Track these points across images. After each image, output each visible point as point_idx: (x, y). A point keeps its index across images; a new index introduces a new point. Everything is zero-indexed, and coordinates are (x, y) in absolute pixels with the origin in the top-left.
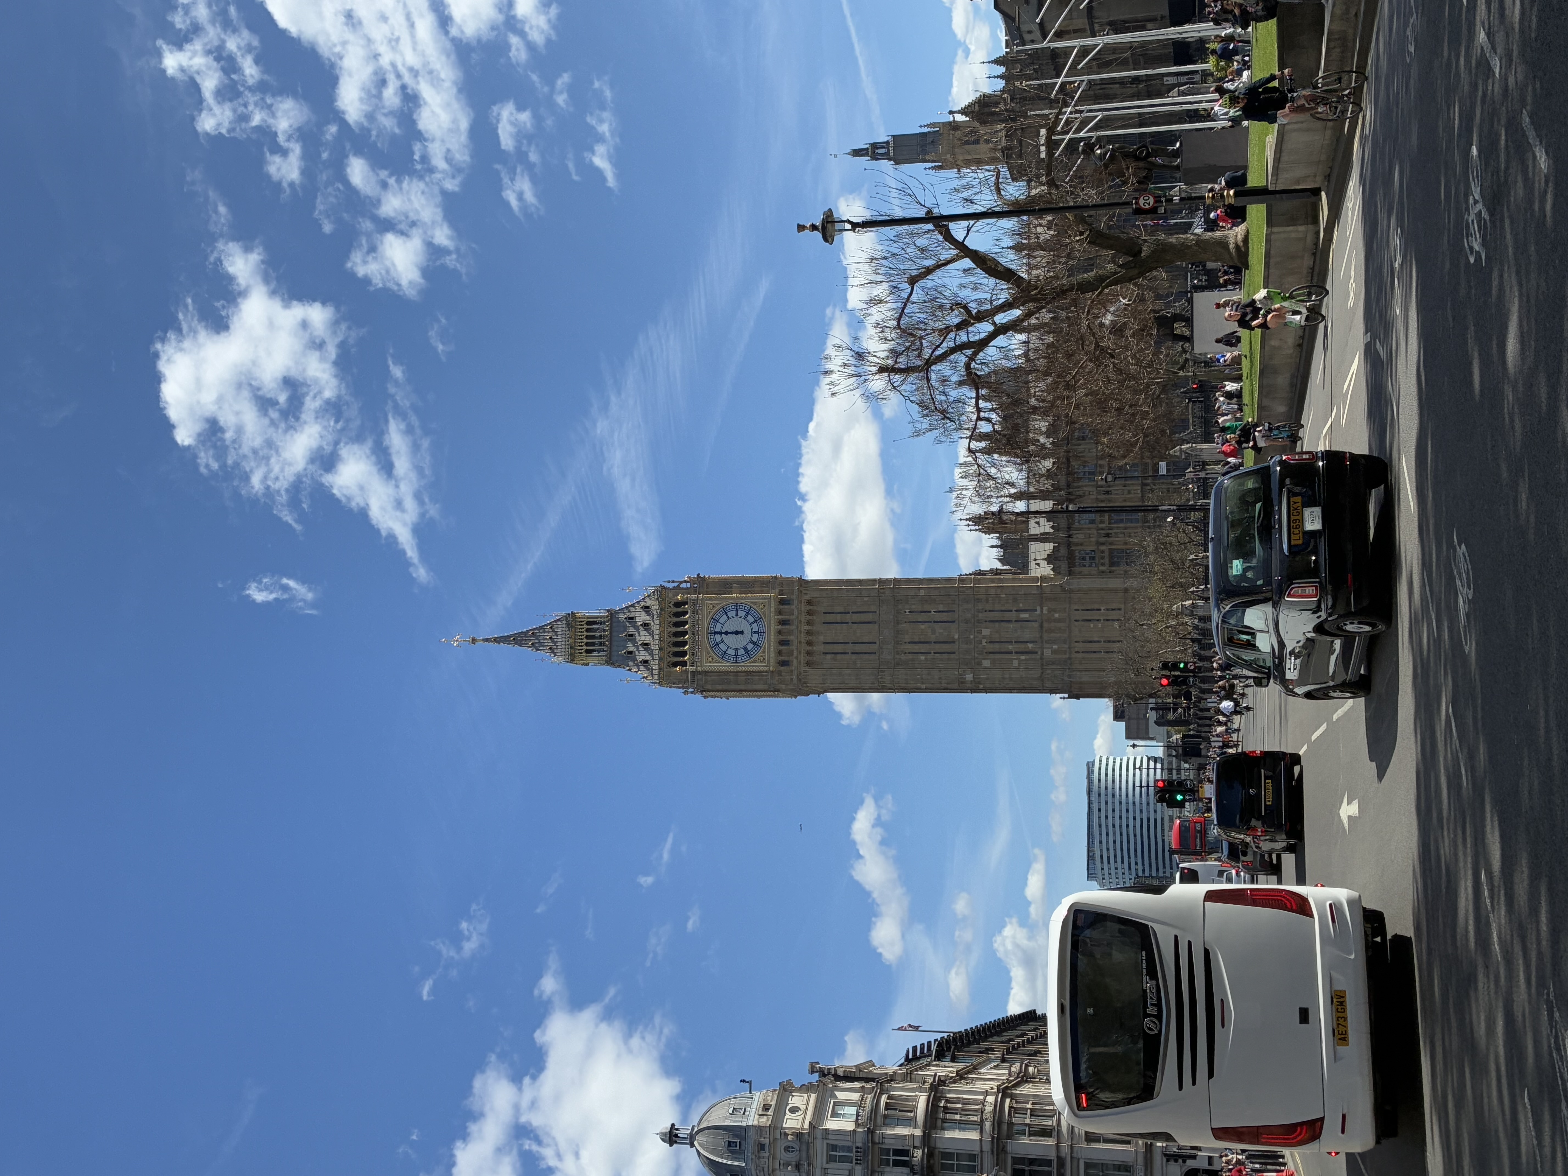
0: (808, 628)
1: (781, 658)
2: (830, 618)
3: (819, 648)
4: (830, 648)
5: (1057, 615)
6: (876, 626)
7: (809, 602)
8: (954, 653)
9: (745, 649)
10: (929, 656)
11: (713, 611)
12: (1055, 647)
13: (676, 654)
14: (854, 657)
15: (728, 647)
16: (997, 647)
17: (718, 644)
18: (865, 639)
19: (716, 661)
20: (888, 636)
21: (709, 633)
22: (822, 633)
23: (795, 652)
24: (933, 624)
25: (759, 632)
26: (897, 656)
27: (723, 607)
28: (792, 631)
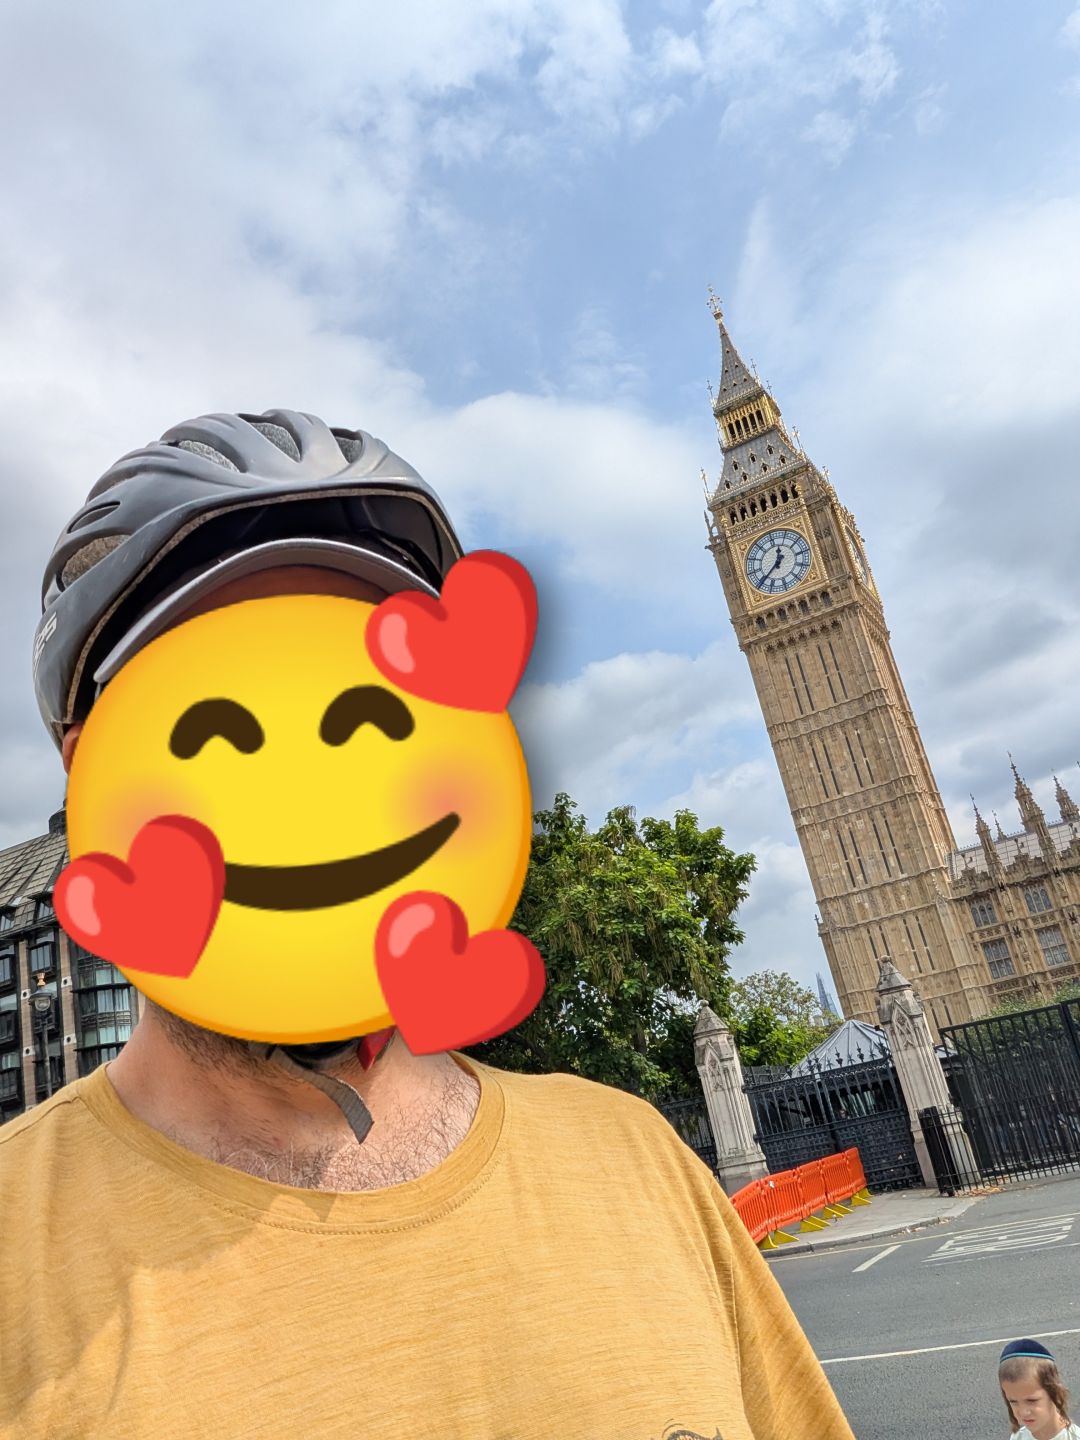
0: (806, 631)
1: (764, 617)
2: (827, 653)
3: (791, 653)
4: (794, 664)
5: (903, 898)
6: (832, 704)
7: (835, 624)
8: (827, 797)
10: (815, 772)
11: (793, 528)
12: (867, 905)
14: (792, 693)
15: (760, 560)
16: (848, 841)
17: (761, 548)
18: (815, 699)
19: (743, 554)
20: (825, 720)
21: (769, 533)
22: (807, 650)
23: (776, 630)
24: (852, 763)
25: (785, 584)
26: (805, 738)
27: (801, 536)
28: (798, 617)
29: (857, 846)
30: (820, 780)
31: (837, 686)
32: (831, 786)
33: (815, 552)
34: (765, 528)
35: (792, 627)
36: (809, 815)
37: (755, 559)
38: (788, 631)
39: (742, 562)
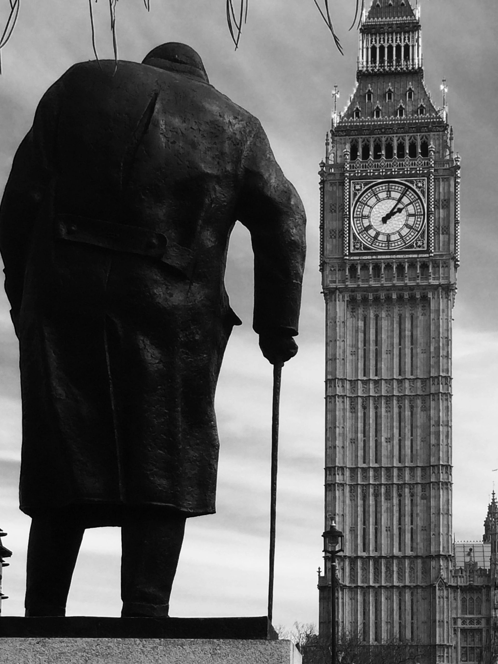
0: (394, 297)
1: (359, 267)
2: (406, 323)
3: (371, 313)
4: (371, 324)
5: (406, 573)
6: (396, 375)
8: (365, 462)
9: (370, 227)
10: (361, 434)
11: (414, 187)
12: (370, 571)
13: (366, 148)
14: (361, 351)
15: (371, 207)
16: (370, 508)
17: (376, 195)
18: (381, 365)
19: (355, 195)
20: (385, 390)
21: (389, 182)
22: (388, 315)
23: (365, 285)
24: (398, 437)
25: (388, 241)
26: (361, 401)
27: (420, 198)
28: (391, 280)
29: (379, 515)
30: (362, 444)
32: (371, 452)
33: (428, 220)
34: (386, 176)
35: (382, 287)
36: (343, 474)
37: (366, 204)
38: (376, 290)
39: (353, 203)
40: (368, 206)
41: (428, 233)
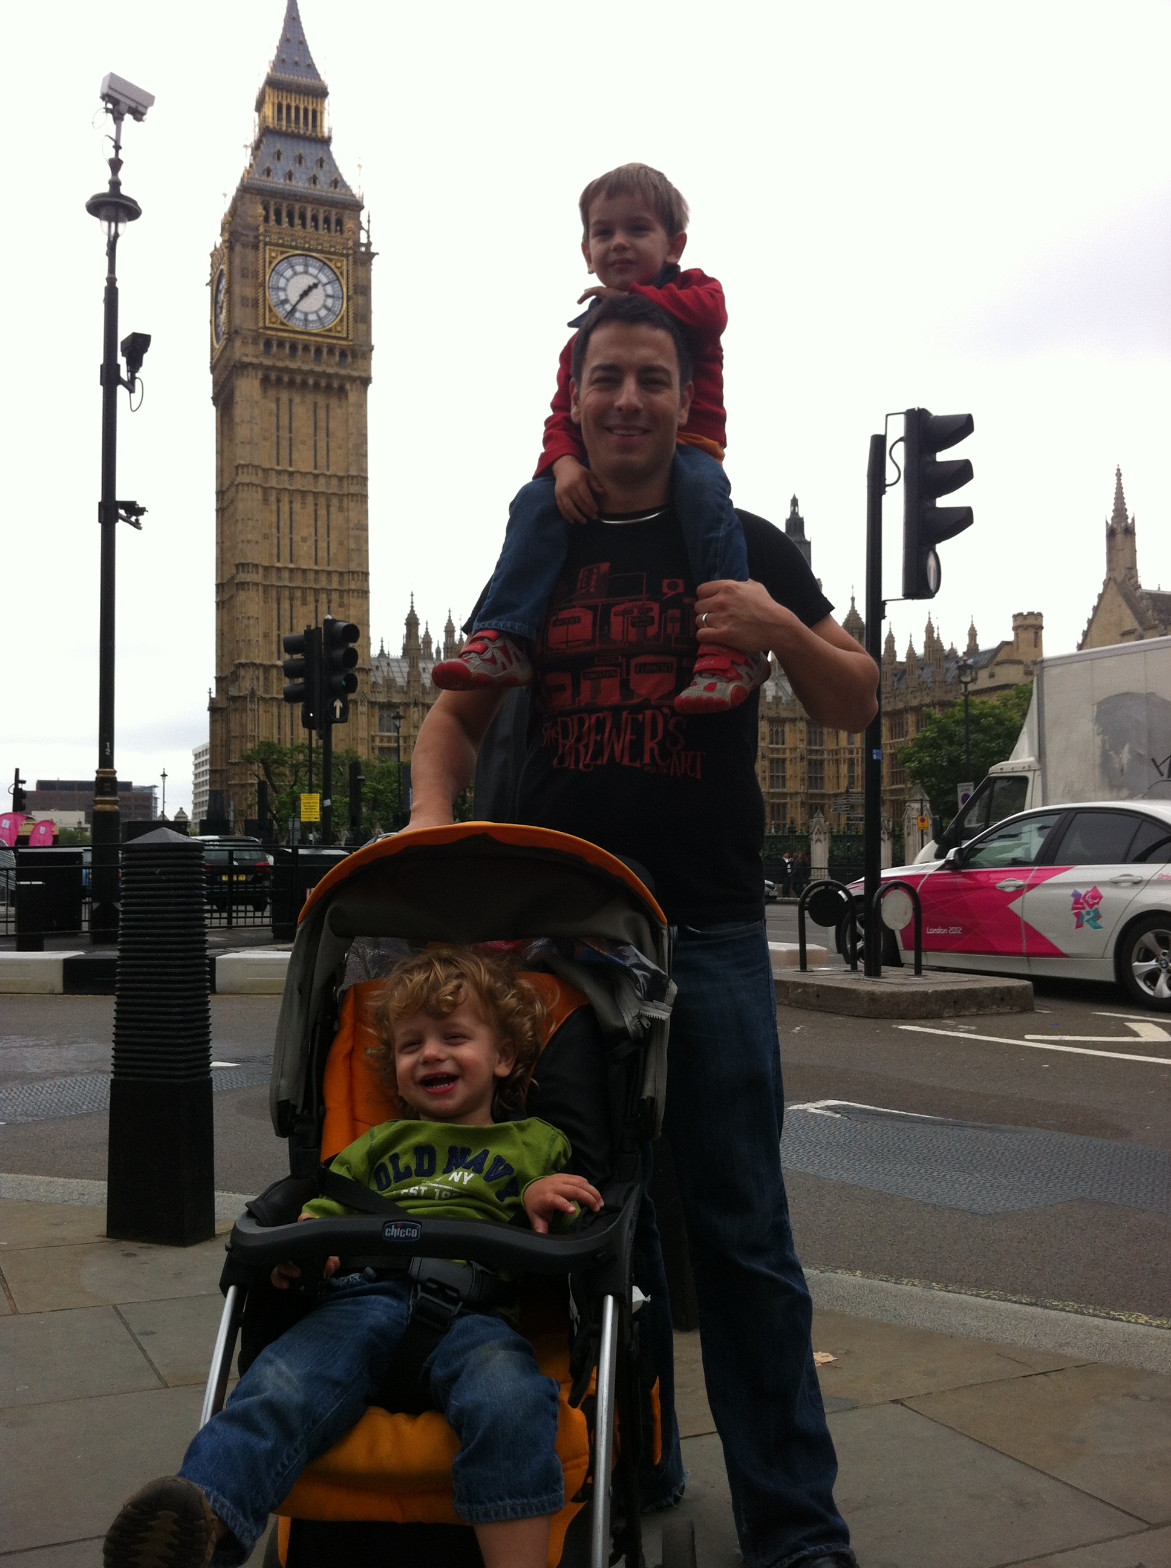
0: (310, 382)
1: (274, 343)
3: (284, 396)
4: (285, 409)
6: (312, 469)
7: (342, 390)
8: (278, 561)
9: (286, 301)
10: (274, 530)
11: (333, 266)
13: (278, 214)
14: (274, 439)
15: (287, 279)
16: (286, 613)
17: (292, 267)
18: (295, 456)
19: (270, 262)
20: (299, 483)
21: (307, 256)
22: (303, 402)
23: (280, 364)
24: (313, 538)
25: (306, 320)
26: (274, 492)
27: (338, 279)
28: (308, 363)
29: (295, 621)
30: (276, 541)
31: (321, 453)
32: (285, 553)
33: (348, 305)
34: (303, 249)
35: (299, 371)
36: (257, 572)
37: (282, 275)
38: (292, 372)
39: (268, 271)
40: (285, 277)
41: (348, 319)
